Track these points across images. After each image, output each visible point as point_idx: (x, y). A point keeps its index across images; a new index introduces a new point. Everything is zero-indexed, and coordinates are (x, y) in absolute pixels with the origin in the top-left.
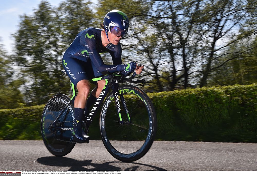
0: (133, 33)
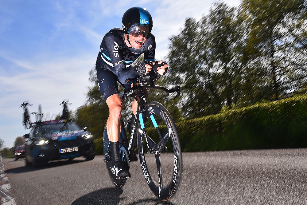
0: (287, 31)
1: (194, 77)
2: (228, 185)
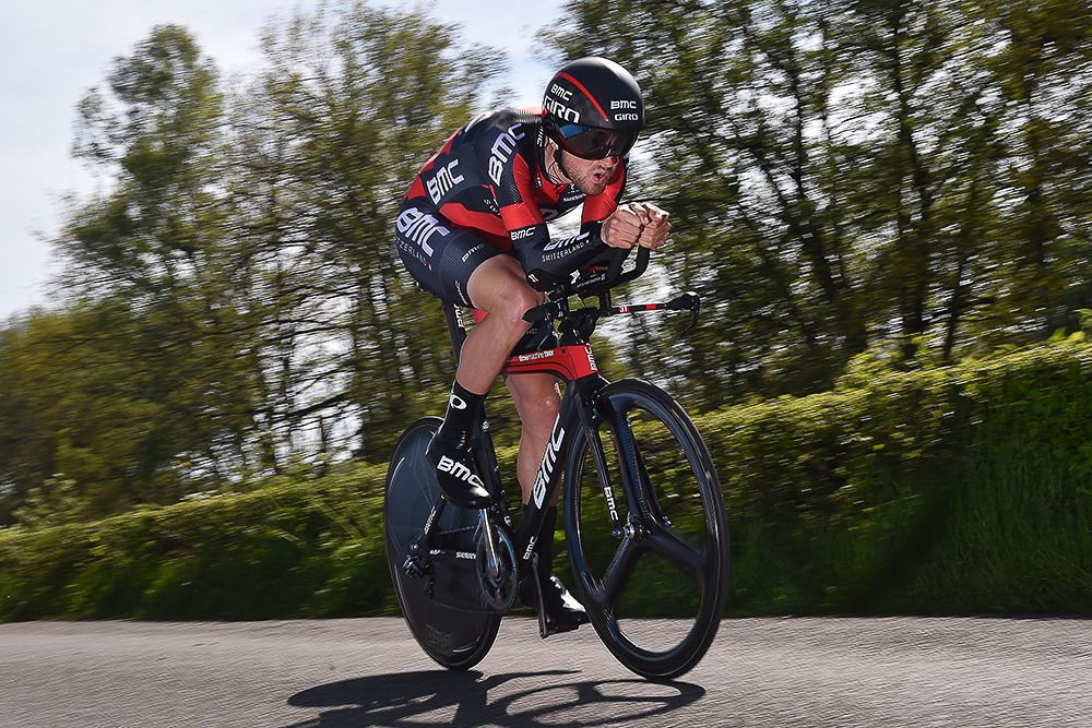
1: (710, 164)
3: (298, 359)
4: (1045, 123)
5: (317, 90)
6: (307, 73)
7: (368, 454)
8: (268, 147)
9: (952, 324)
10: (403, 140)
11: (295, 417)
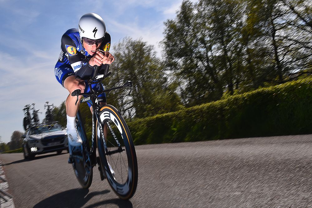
0: (288, 8)
1: (192, 61)
2: (232, 179)
3: (124, 101)
4: (250, 49)
5: (123, 55)
6: (122, 53)
7: (137, 116)
8: (116, 65)
9: (237, 85)
10: (139, 62)
11: (124, 111)
